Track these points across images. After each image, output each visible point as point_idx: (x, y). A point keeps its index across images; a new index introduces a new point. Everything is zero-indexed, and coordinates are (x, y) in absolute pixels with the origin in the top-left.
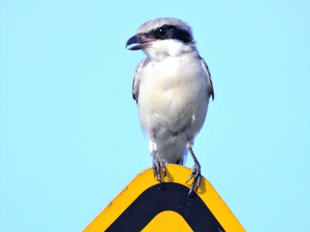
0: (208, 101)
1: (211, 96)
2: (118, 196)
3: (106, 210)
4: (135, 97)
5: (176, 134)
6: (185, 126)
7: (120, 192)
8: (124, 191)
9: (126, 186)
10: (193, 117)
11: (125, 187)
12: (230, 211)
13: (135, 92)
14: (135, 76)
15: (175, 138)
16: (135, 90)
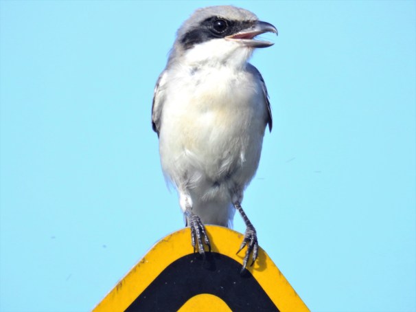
0: (262, 133)
1: (268, 125)
2: (131, 273)
3: (112, 293)
4: (156, 126)
5: (217, 183)
6: (229, 171)
7: (134, 266)
8: (139, 265)
9: (143, 257)
10: (242, 156)
11: (141, 260)
12: (296, 293)
13: (155, 119)
14: (155, 94)
15: (217, 188)
16: (156, 115)
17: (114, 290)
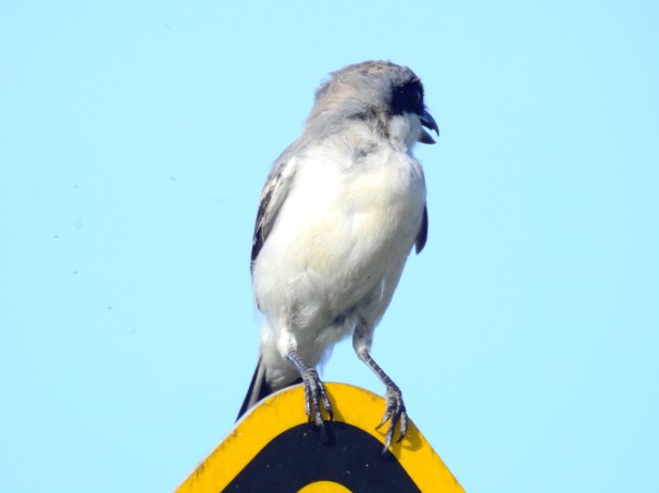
2: (216, 451)
3: (190, 481)
7: (221, 441)
8: (228, 440)
9: (234, 428)
11: (231, 432)
12: (456, 481)
17: (192, 475)
